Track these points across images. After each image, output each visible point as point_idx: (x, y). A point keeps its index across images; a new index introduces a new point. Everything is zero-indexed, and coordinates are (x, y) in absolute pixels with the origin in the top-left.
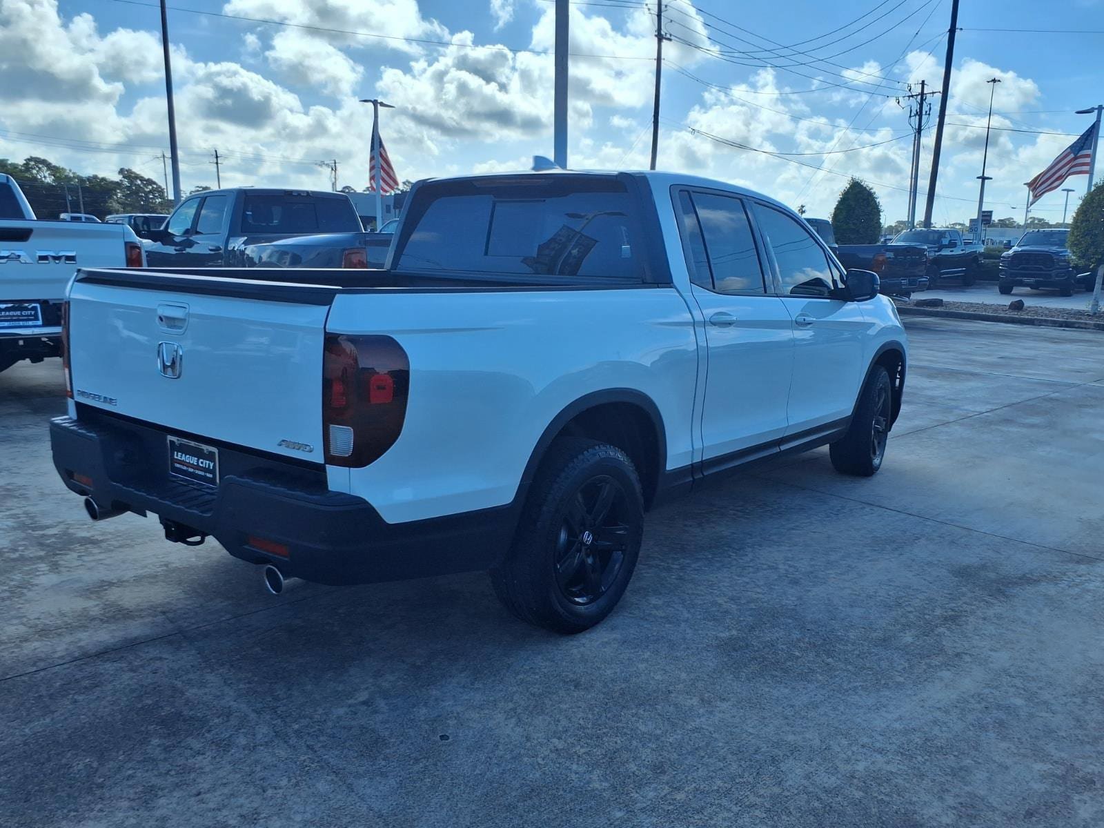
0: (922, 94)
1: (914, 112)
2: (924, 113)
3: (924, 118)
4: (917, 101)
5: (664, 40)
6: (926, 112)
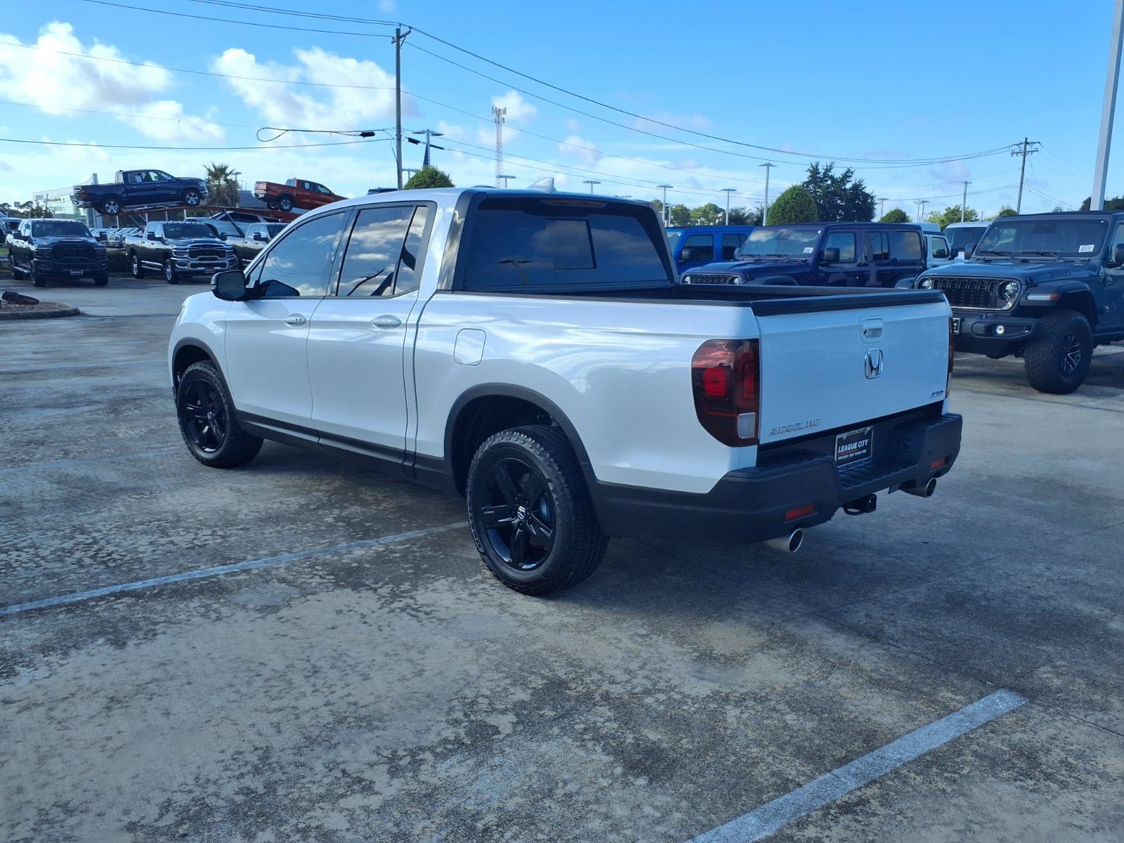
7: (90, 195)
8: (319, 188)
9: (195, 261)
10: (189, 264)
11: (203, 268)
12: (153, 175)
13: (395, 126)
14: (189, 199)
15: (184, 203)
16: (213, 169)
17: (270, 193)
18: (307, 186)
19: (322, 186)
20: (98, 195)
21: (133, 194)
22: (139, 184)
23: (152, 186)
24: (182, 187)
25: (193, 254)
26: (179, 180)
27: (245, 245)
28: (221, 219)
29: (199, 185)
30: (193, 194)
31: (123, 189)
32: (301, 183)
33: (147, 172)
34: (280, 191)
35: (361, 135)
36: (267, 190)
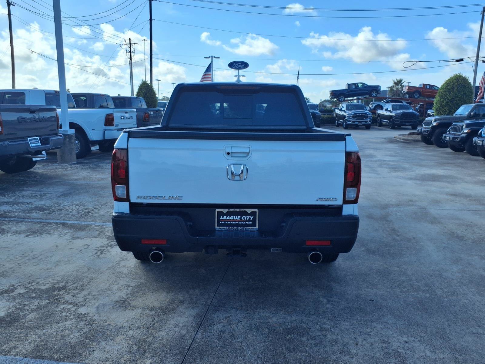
0: (130, 44)
1: (128, 51)
2: (132, 52)
3: (132, 54)
4: (128, 46)
5: (11, 5)
6: (133, 51)
7: (334, 94)
8: (435, 87)
9: (354, 120)
10: (352, 121)
11: (357, 123)
12: (360, 85)
13: (476, 55)
14: (373, 94)
15: (370, 96)
16: (396, 81)
17: (409, 90)
18: (428, 87)
19: (436, 87)
20: (337, 94)
21: (350, 93)
22: (354, 89)
23: (359, 89)
24: (371, 89)
25: (354, 117)
26: (370, 87)
27: (383, 113)
28: (385, 103)
29: (378, 88)
30: (375, 92)
31: (347, 91)
32: (425, 85)
33: (357, 84)
34: (414, 90)
35: (456, 61)
36: (408, 89)
